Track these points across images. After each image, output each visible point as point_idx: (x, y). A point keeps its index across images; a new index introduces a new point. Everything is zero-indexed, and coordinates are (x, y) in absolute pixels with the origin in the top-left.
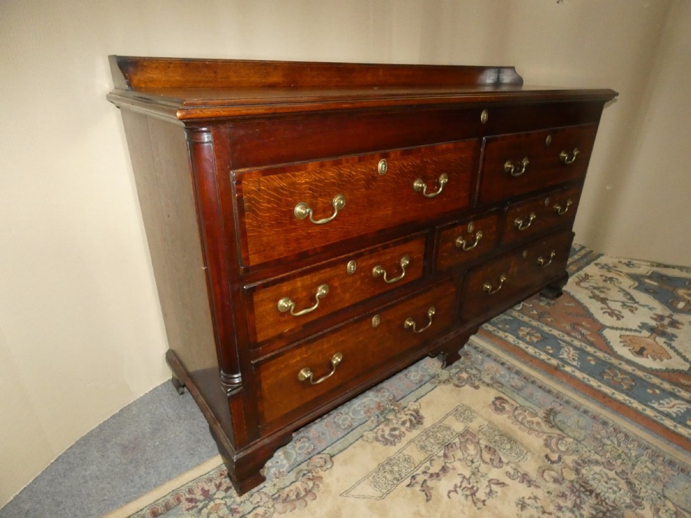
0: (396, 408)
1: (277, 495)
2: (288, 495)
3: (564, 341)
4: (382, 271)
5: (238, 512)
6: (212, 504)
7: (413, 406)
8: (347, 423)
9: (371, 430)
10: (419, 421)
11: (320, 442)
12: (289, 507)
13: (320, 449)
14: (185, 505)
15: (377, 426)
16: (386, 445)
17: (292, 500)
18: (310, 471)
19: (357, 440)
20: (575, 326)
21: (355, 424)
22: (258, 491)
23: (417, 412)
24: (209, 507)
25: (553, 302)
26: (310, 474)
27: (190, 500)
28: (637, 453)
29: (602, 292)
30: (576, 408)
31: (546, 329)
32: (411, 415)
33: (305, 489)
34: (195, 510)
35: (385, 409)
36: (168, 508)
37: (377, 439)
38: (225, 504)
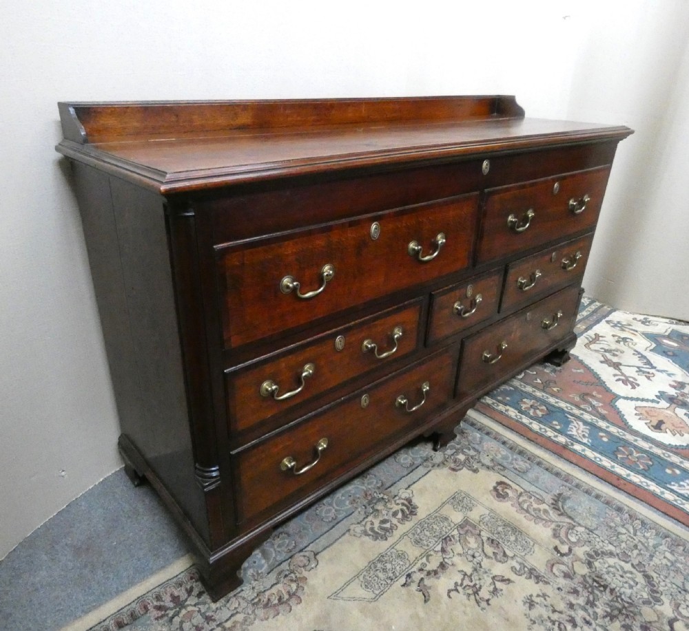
0: (385, 497)
1: (256, 600)
2: (269, 600)
3: (573, 415)
4: (373, 345)
5: (214, 620)
6: (184, 612)
7: (405, 494)
8: (332, 514)
9: (358, 523)
10: (412, 512)
11: (301, 537)
12: (272, 612)
13: (301, 546)
14: (154, 613)
15: (364, 518)
16: (376, 540)
17: (275, 605)
18: (292, 572)
19: (344, 534)
20: (585, 397)
21: (340, 517)
22: (235, 596)
23: (409, 501)
24: (181, 615)
25: (559, 368)
26: (292, 575)
27: (159, 608)
28: (655, 542)
29: (614, 355)
30: (588, 492)
31: (552, 400)
32: (403, 504)
33: (289, 592)
34: (166, 618)
35: (373, 498)
36: (134, 617)
37: (366, 534)
38: (199, 611)
